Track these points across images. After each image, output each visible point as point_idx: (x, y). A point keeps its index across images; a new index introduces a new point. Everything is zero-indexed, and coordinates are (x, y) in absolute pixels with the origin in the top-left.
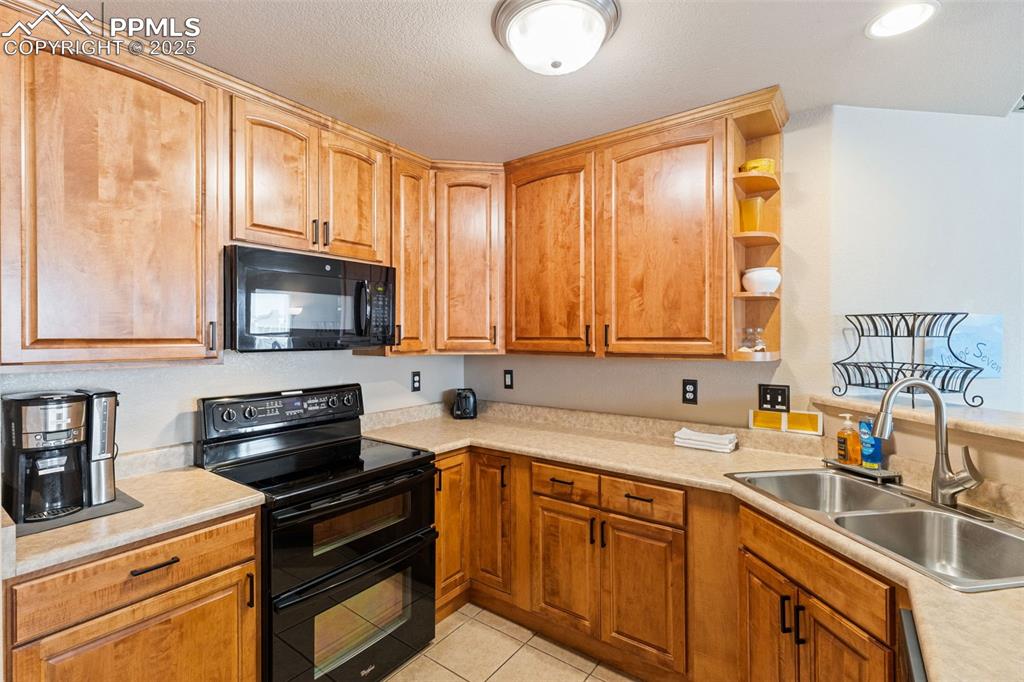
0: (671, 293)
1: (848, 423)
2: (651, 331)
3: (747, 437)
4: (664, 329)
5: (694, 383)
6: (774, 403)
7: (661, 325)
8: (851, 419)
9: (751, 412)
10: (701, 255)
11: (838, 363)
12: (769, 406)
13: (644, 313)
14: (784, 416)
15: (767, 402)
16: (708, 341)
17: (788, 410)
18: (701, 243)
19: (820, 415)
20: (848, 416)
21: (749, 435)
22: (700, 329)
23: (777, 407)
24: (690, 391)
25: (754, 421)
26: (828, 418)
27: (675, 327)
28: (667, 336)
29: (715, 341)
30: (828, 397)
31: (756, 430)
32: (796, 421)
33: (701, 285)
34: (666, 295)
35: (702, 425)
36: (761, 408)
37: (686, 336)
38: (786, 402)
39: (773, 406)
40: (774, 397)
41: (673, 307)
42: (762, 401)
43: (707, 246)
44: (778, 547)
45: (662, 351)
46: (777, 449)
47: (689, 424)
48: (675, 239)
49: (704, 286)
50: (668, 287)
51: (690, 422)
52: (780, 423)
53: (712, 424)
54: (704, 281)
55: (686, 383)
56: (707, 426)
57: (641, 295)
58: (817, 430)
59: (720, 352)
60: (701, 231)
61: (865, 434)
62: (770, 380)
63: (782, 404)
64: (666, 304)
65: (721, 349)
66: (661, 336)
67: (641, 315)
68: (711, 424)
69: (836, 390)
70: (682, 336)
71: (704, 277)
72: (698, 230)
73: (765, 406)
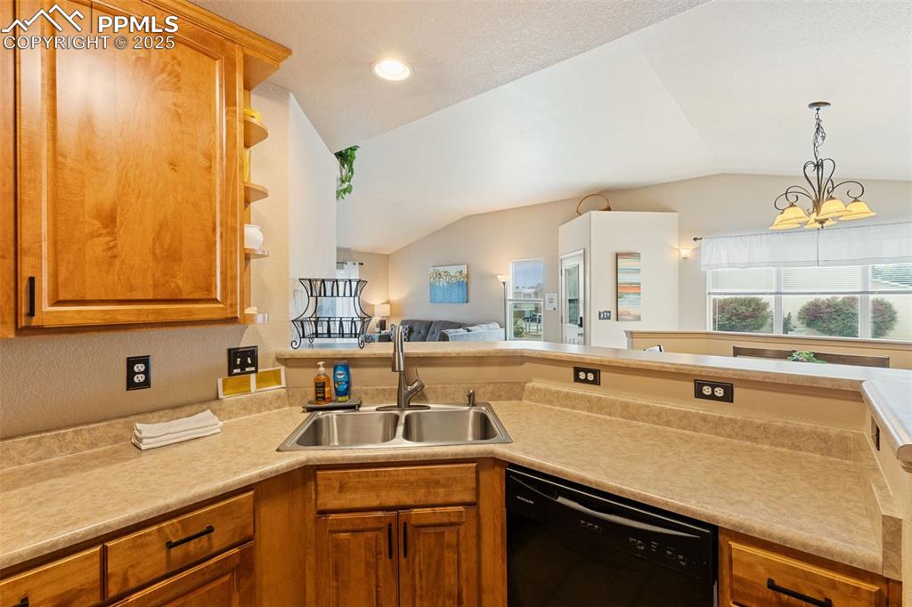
0: (167, 238)
1: (322, 369)
2: (131, 289)
3: (220, 410)
4: (155, 287)
5: (145, 360)
6: (244, 365)
7: (150, 281)
8: (323, 365)
9: (220, 381)
10: (211, 196)
11: (295, 320)
12: (239, 371)
13: (117, 262)
14: (253, 376)
15: (236, 367)
16: (219, 303)
17: (256, 371)
18: (210, 180)
19: (282, 368)
20: (321, 363)
21: (223, 407)
22: (209, 288)
23: (247, 369)
24: (137, 373)
25: (224, 391)
26: (289, 370)
27: (173, 285)
28: (159, 297)
29: (229, 302)
30: (288, 351)
31: (228, 399)
32: (264, 380)
33: (210, 233)
34: (158, 238)
35: (161, 413)
36: (230, 373)
37: (191, 297)
38: (255, 363)
39: (243, 369)
40: (242, 360)
41: (169, 256)
42: (232, 365)
43: (218, 187)
44: (371, 488)
45: (151, 319)
46: (250, 412)
47: (141, 417)
48: (173, 165)
49: (215, 235)
50: (161, 227)
51: (146, 413)
52: (249, 385)
53: (176, 408)
54: (214, 229)
55: (131, 362)
56: (171, 412)
57: (111, 234)
58: (280, 383)
59: (233, 315)
60: (210, 167)
61: (341, 374)
62: (239, 344)
63: (251, 365)
64: (158, 251)
65: (236, 312)
66: (151, 297)
67: (111, 264)
68: (174, 407)
69: (294, 343)
70: (184, 297)
71: (214, 224)
72: (207, 165)
73: (235, 371)
